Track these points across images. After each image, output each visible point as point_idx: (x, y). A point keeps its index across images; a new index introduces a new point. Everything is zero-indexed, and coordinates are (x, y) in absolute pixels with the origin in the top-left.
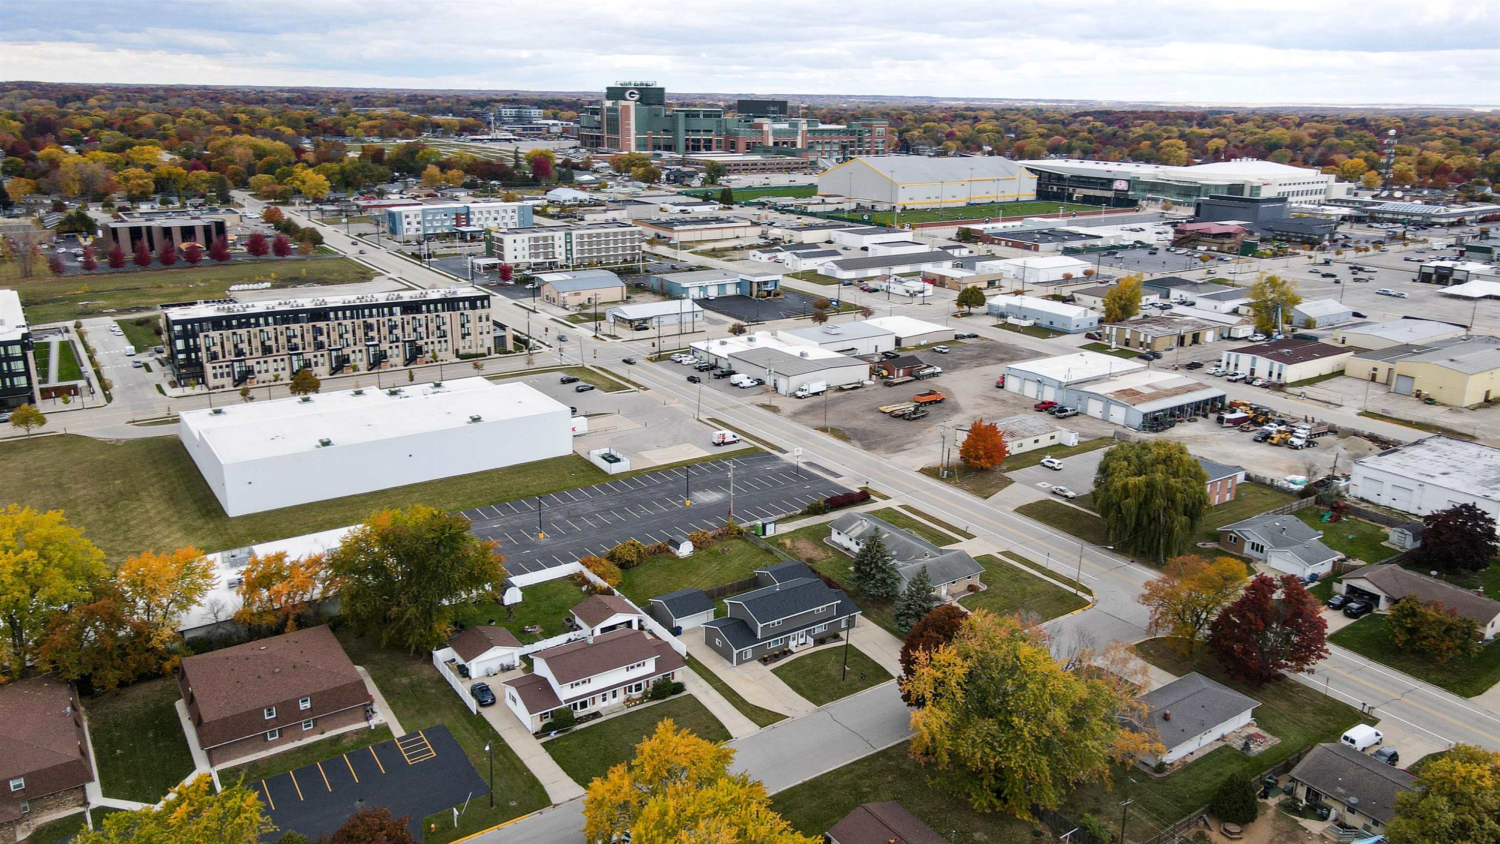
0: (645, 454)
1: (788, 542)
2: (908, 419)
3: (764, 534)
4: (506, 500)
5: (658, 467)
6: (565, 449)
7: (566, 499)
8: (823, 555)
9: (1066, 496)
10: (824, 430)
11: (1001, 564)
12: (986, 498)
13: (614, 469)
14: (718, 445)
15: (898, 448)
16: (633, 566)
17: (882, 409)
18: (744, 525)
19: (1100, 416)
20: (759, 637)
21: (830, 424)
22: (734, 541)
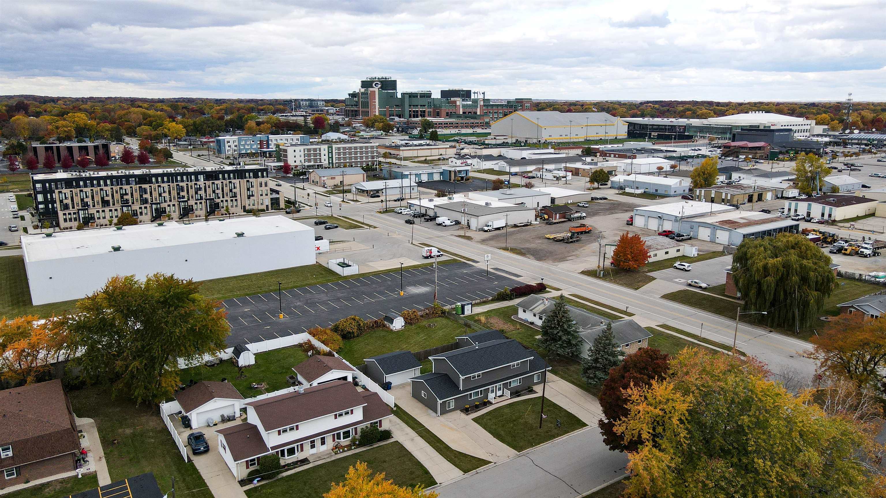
0: (371, 264)
1: (483, 319)
2: (566, 242)
3: (463, 313)
4: (258, 293)
5: (380, 271)
6: (311, 260)
7: (306, 292)
8: (512, 328)
9: (700, 287)
10: (506, 249)
11: (661, 334)
12: (636, 289)
13: (346, 272)
14: (427, 258)
15: (563, 259)
16: (354, 337)
17: (547, 236)
18: (447, 308)
19: (708, 239)
20: (461, 388)
21: (509, 246)
22: (438, 319)
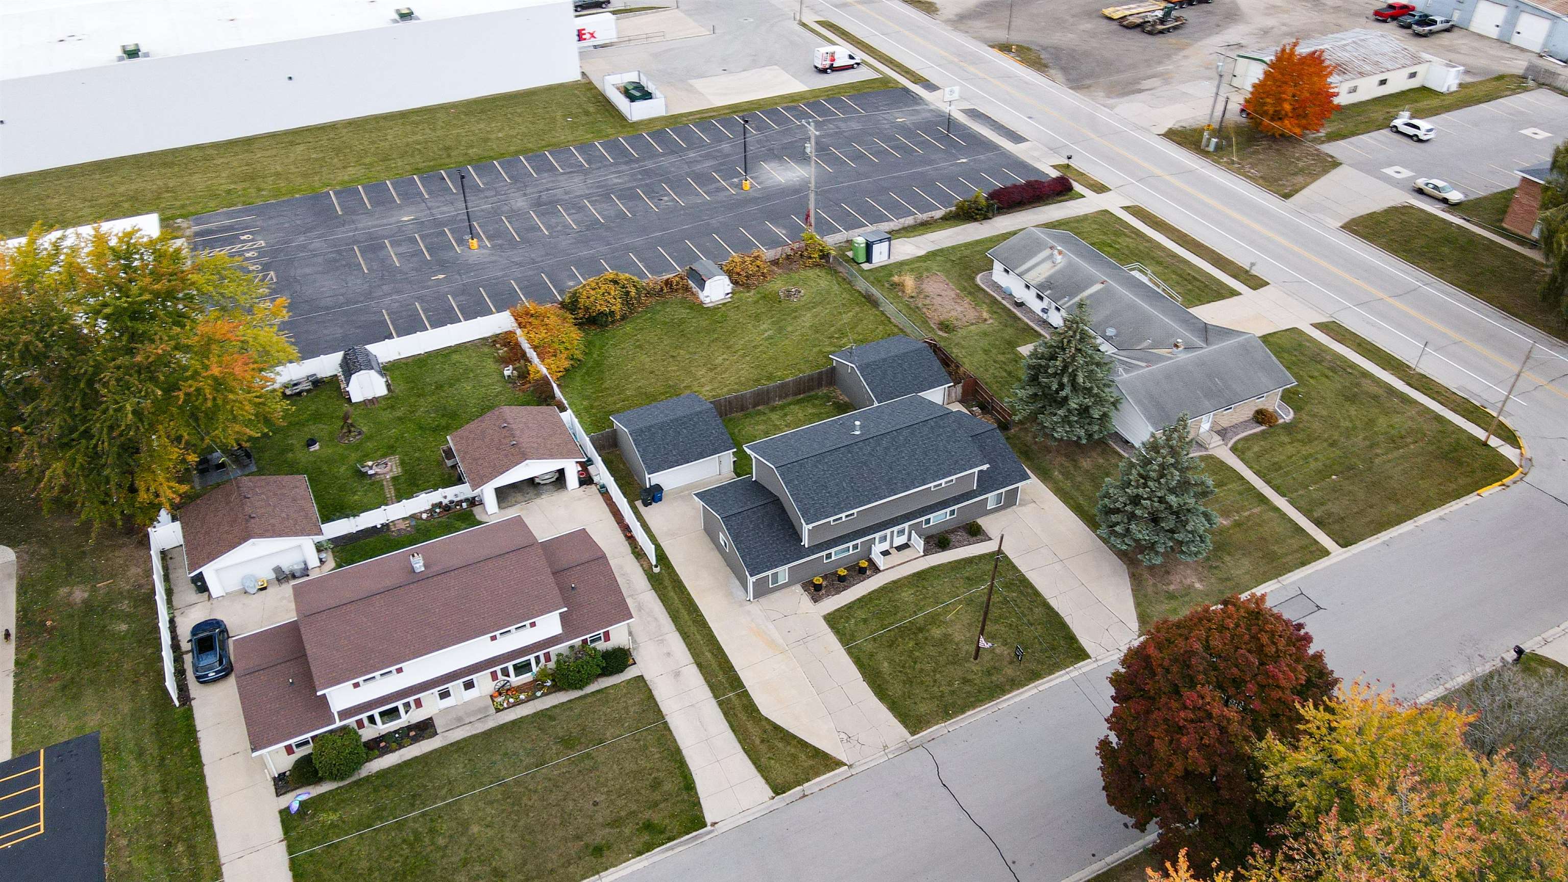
0: (698, 84)
1: (909, 282)
2: (1150, 33)
3: (869, 259)
5: (713, 110)
6: (569, 73)
7: (544, 167)
8: (972, 315)
9: (1445, 201)
10: (1005, 48)
11: (1319, 354)
12: (1287, 196)
13: (637, 111)
14: (824, 71)
15: (1129, 89)
16: (613, 322)
17: (1108, 12)
18: (835, 239)
19: (1494, 33)
20: (806, 542)
21: (1016, 37)
22: (811, 273)
